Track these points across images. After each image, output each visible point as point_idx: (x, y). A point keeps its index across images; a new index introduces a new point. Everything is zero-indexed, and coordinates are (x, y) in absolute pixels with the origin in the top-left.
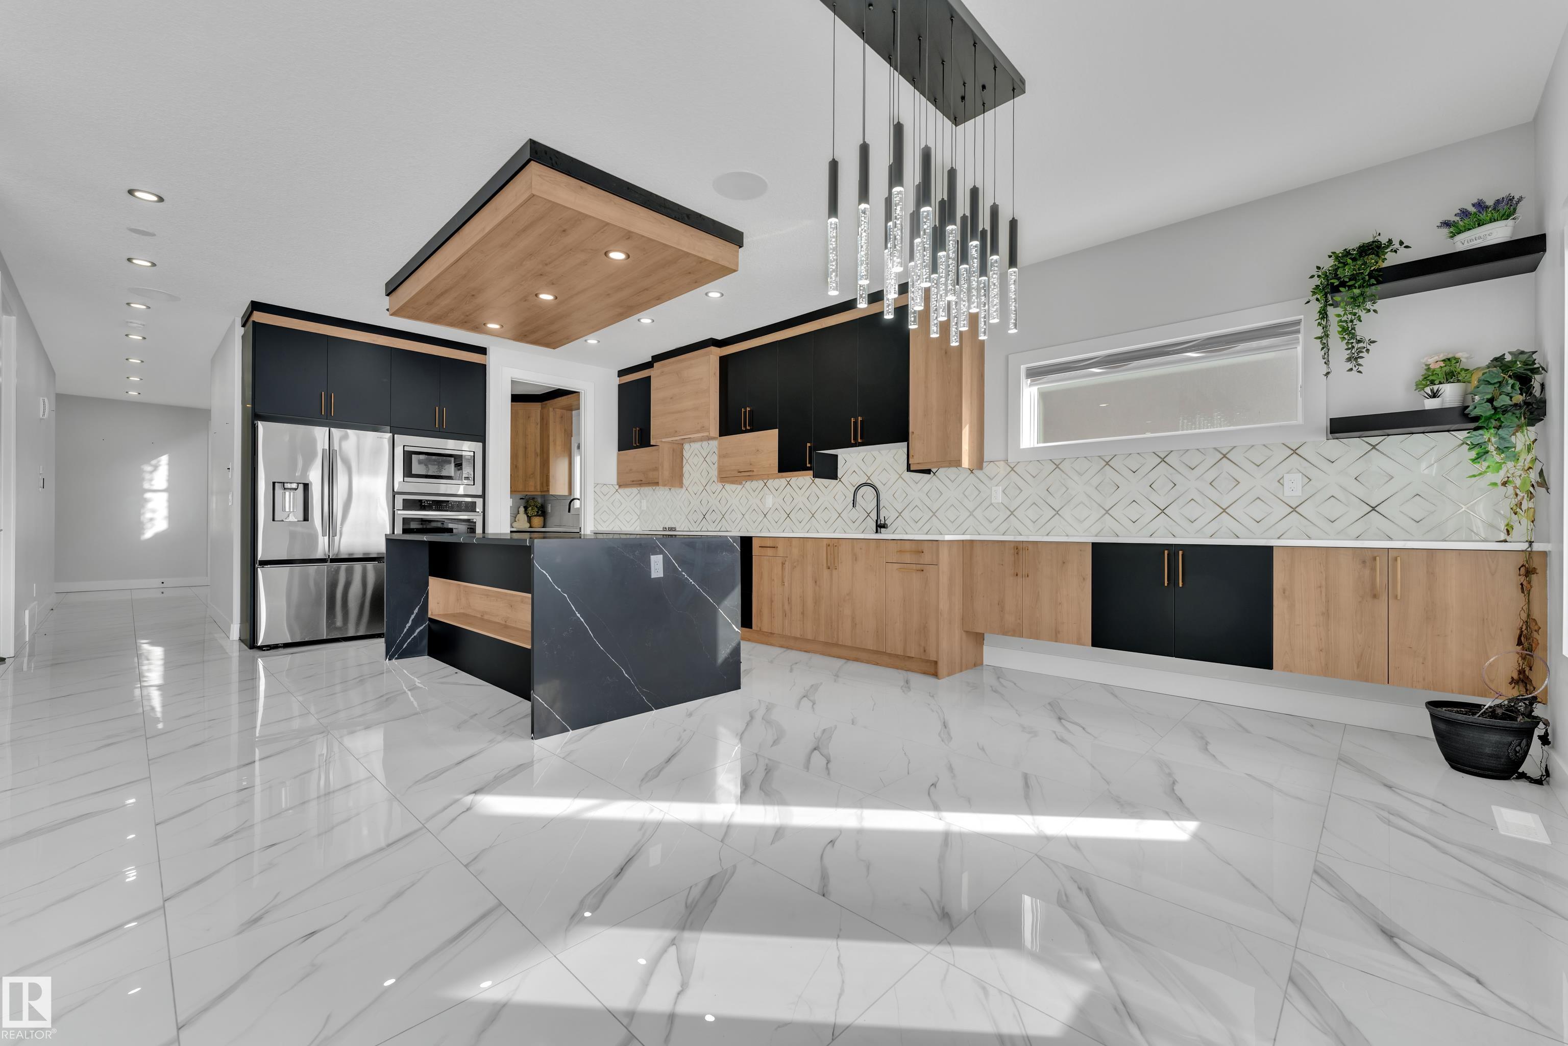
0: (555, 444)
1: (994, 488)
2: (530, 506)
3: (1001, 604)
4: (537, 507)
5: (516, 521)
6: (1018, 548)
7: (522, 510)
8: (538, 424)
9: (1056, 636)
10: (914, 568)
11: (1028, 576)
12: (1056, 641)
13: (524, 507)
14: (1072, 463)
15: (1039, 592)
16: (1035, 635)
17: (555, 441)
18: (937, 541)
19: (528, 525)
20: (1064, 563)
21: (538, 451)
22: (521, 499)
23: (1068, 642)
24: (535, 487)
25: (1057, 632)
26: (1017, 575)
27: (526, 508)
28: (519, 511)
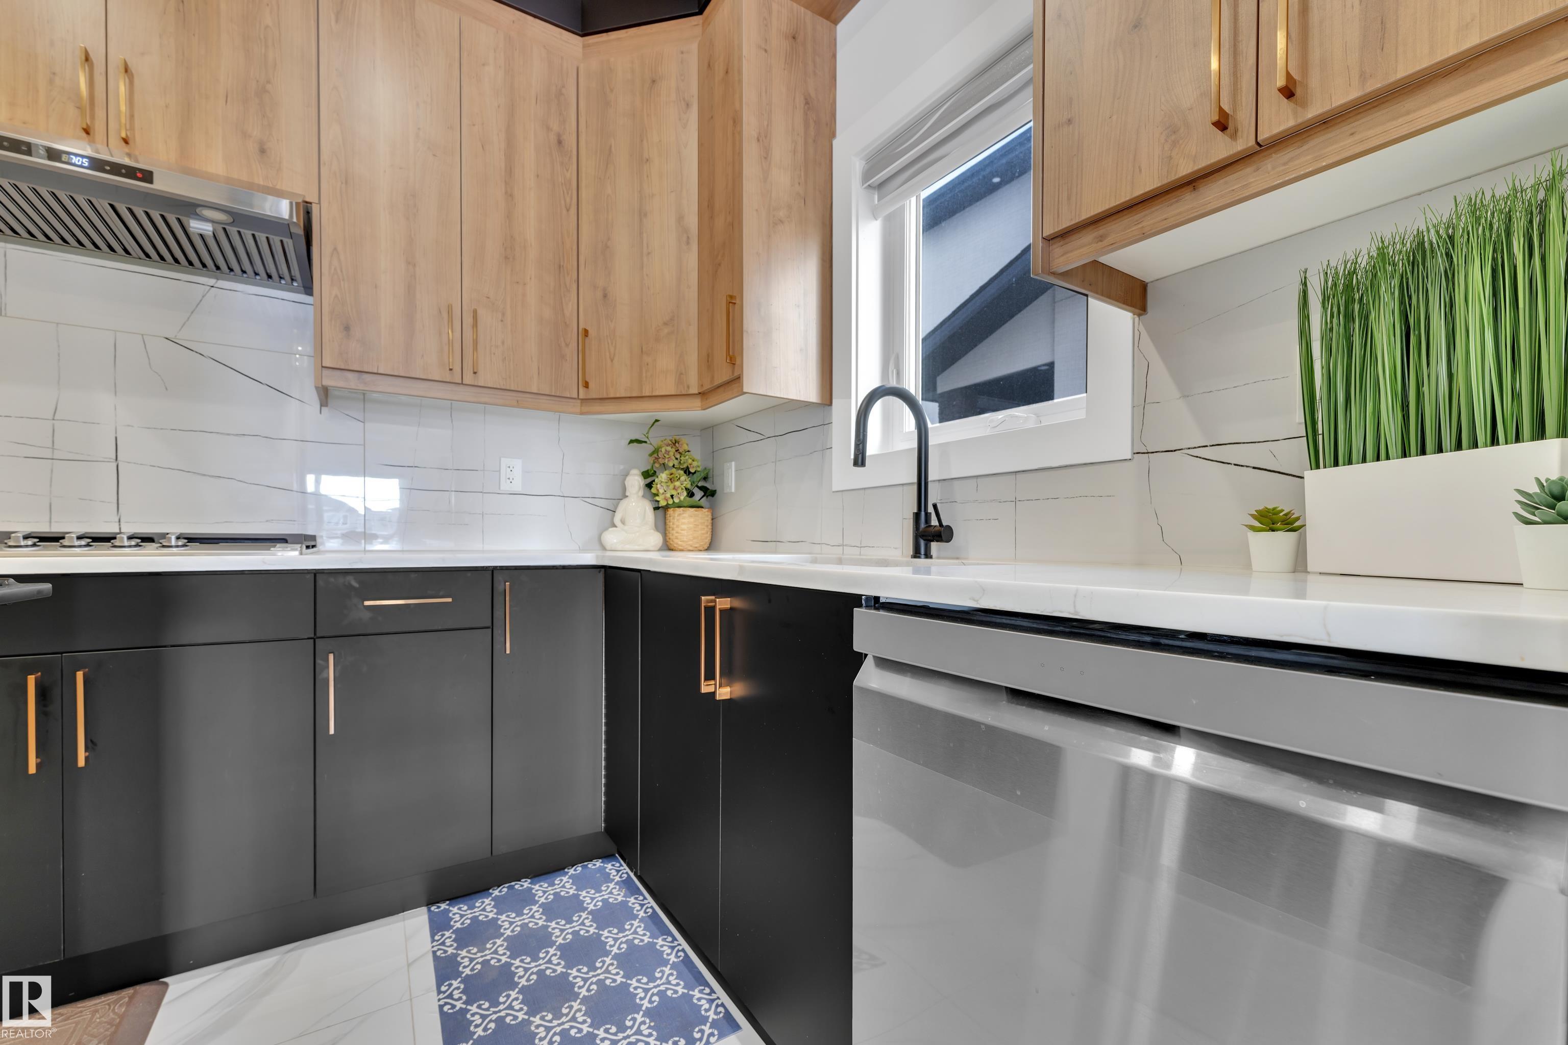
0: (766, 155)
2: (664, 466)
4: (687, 471)
5: (614, 526)
7: (635, 482)
8: (688, 105)
13: (646, 474)
17: (763, 138)
19: (656, 539)
21: (692, 221)
22: (632, 442)
24: (680, 377)
27: (649, 476)
28: (624, 489)
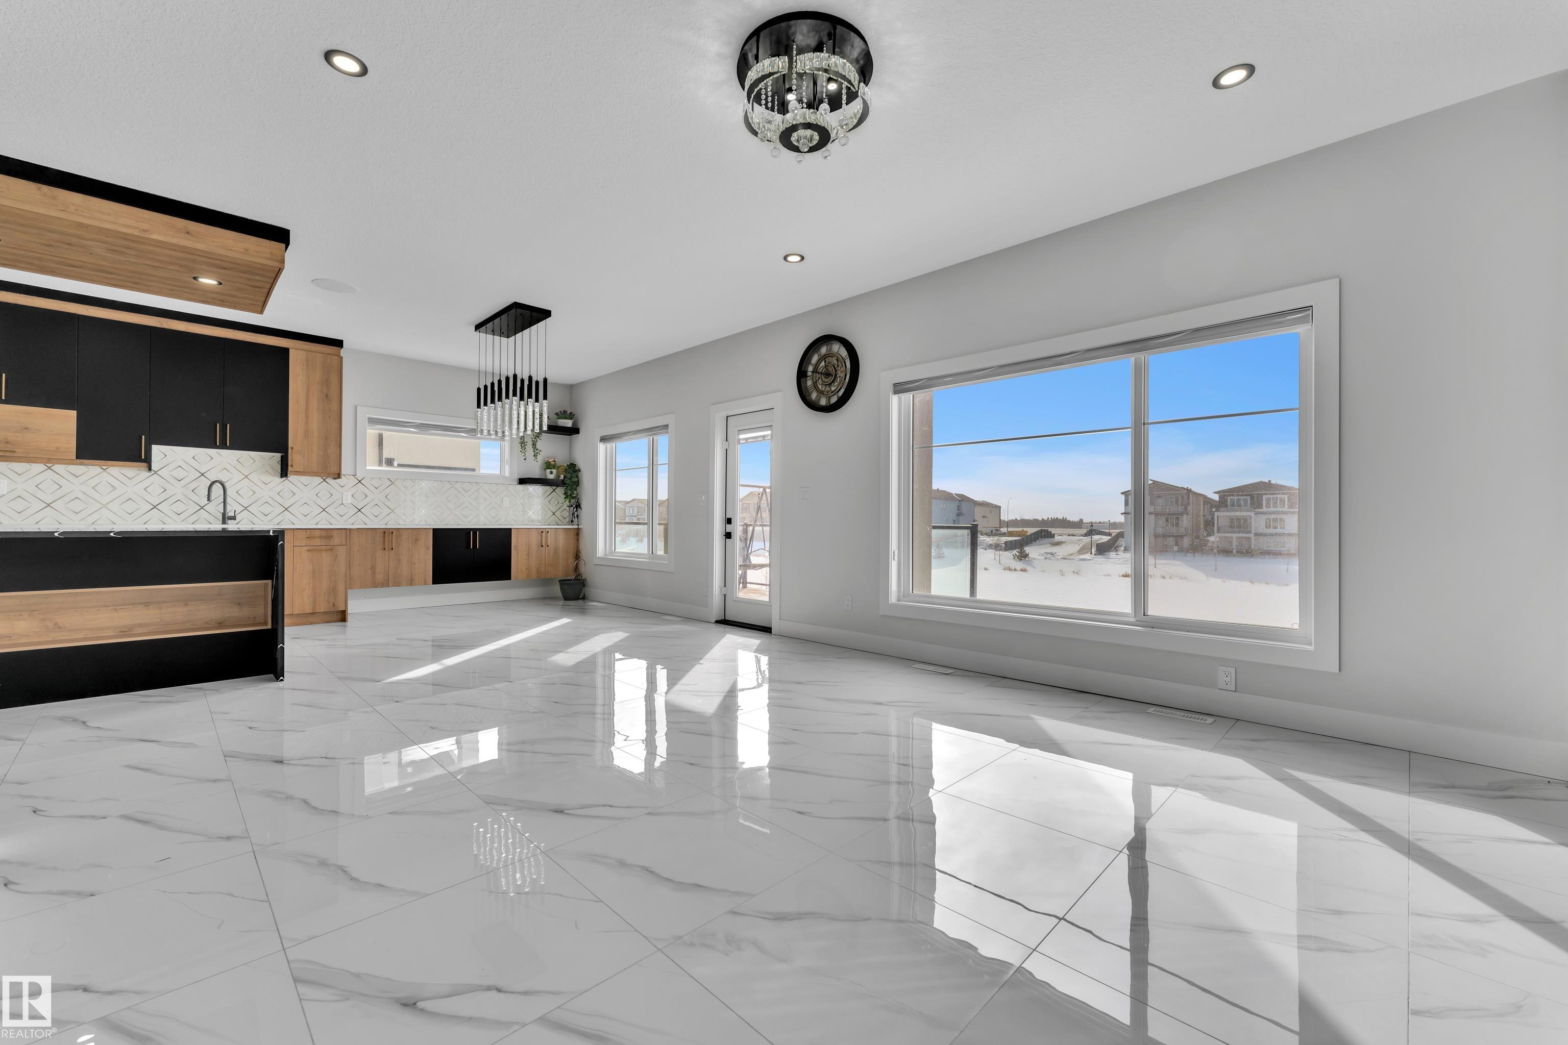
1: (345, 494)
3: (373, 569)
6: (387, 533)
9: (411, 582)
10: (325, 549)
11: (392, 549)
12: (411, 585)
15: (400, 559)
16: (398, 584)
18: (345, 529)
20: (418, 540)
23: (419, 585)
25: (412, 580)
26: (385, 549)
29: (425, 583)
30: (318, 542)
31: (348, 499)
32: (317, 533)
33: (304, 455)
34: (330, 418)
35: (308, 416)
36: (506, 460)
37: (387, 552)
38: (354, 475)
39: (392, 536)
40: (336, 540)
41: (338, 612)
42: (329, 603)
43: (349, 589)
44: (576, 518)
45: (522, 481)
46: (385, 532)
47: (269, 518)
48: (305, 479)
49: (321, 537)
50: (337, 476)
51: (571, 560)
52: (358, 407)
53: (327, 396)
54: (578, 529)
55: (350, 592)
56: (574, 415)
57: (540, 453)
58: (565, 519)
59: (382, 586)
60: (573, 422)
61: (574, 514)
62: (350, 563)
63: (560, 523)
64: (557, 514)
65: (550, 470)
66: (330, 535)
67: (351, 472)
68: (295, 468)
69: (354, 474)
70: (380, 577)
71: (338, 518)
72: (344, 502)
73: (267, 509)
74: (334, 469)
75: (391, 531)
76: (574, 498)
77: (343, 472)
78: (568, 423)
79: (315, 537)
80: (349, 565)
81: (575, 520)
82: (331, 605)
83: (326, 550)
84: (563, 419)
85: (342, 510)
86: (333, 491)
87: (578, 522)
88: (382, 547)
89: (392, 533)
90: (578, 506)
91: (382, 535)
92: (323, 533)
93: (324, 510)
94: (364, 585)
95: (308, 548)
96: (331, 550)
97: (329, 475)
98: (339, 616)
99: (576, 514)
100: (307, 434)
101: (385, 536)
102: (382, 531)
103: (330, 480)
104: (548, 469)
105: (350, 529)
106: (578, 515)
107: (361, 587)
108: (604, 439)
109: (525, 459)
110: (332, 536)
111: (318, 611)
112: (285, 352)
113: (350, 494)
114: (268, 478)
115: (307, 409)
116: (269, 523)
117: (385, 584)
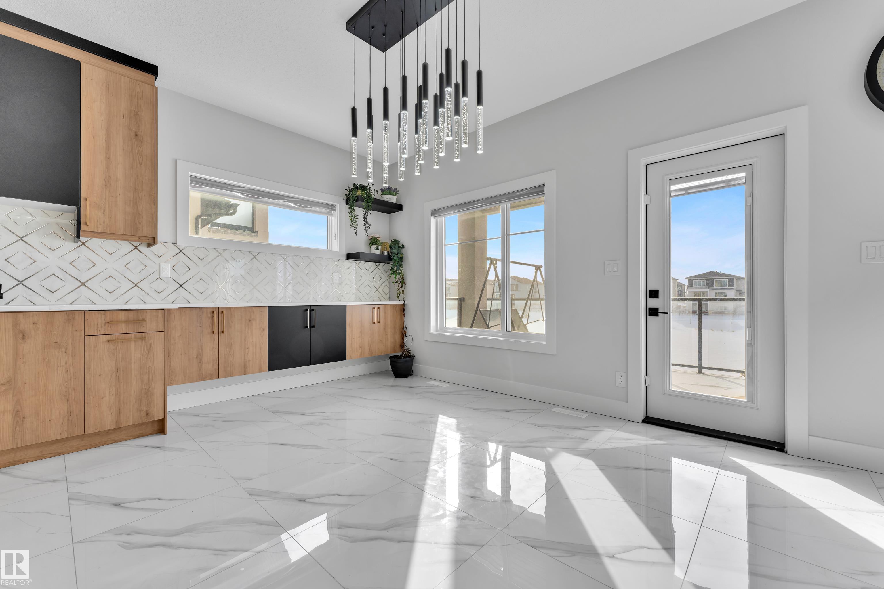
1: (162, 265)
3: (200, 358)
9: (245, 371)
10: (132, 337)
11: (223, 332)
12: (245, 374)
14: (231, 253)
15: (232, 343)
16: (229, 374)
20: (250, 320)
23: (253, 373)
25: (245, 368)
26: (213, 332)
29: (261, 371)
30: (123, 328)
31: (167, 272)
32: (122, 316)
33: (104, 210)
34: (141, 165)
35: (109, 159)
36: (334, 235)
37: (216, 336)
38: (175, 244)
39: (222, 317)
40: (150, 325)
41: (153, 422)
42: (141, 411)
43: (169, 385)
44: (401, 294)
45: (349, 257)
46: (213, 312)
47: (58, 295)
48: (110, 244)
49: (127, 322)
50: (151, 241)
51: (398, 336)
52: (177, 160)
53: (136, 135)
54: (403, 305)
55: (169, 389)
56: (398, 191)
57: (370, 227)
58: (386, 295)
59: (211, 379)
60: (397, 198)
61: (399, 289)
62: (169, 353)
63: (382, 298)
64: (380, 290)
65: (375, 246)
66: (140, 318)
67: (170, 239)
68: (92, 227)
69: (174, 241)
70: (208, 367)
71: (155, 295)
72: (162, 275)
73: (53, 283)
74: (147, 232)
75: (220, 310)
76: (399, 274)
77: (159, 238)
78: (392, 199)
79: (118, 322)
80: (169, 354)
81: (401, 296)
82: (143, 414)
83: (136, 340)
84: (388, 195)
85: (159, 285)
86: (147, 262)
87: (404, 297)
88: (210, 331)
89: (222, 312)
90: (403, 282)
91: (210, 315)
92: (131, 316)
93: (136, 285)
94: (188, 379)
95: (108, 337)
96: (143, 338)
97: (140, 239)
98: (156, 427)
99: (401, 290)
100: (108, 183)
101: (213, 317)
102: (210, 311)
103: (143, 248)
104: (373, 245)
105: (169, 310)
106: (403, 291)
107: (184, 382)
108: (435, 213)
109: (356, 233)
110: (144, 320)
111: (124, 424)
112: (76, 65)
113: (169, 266)
114: (57, 243)
115: (108, 148)
116: (56, 303)
117: (215, 375)
